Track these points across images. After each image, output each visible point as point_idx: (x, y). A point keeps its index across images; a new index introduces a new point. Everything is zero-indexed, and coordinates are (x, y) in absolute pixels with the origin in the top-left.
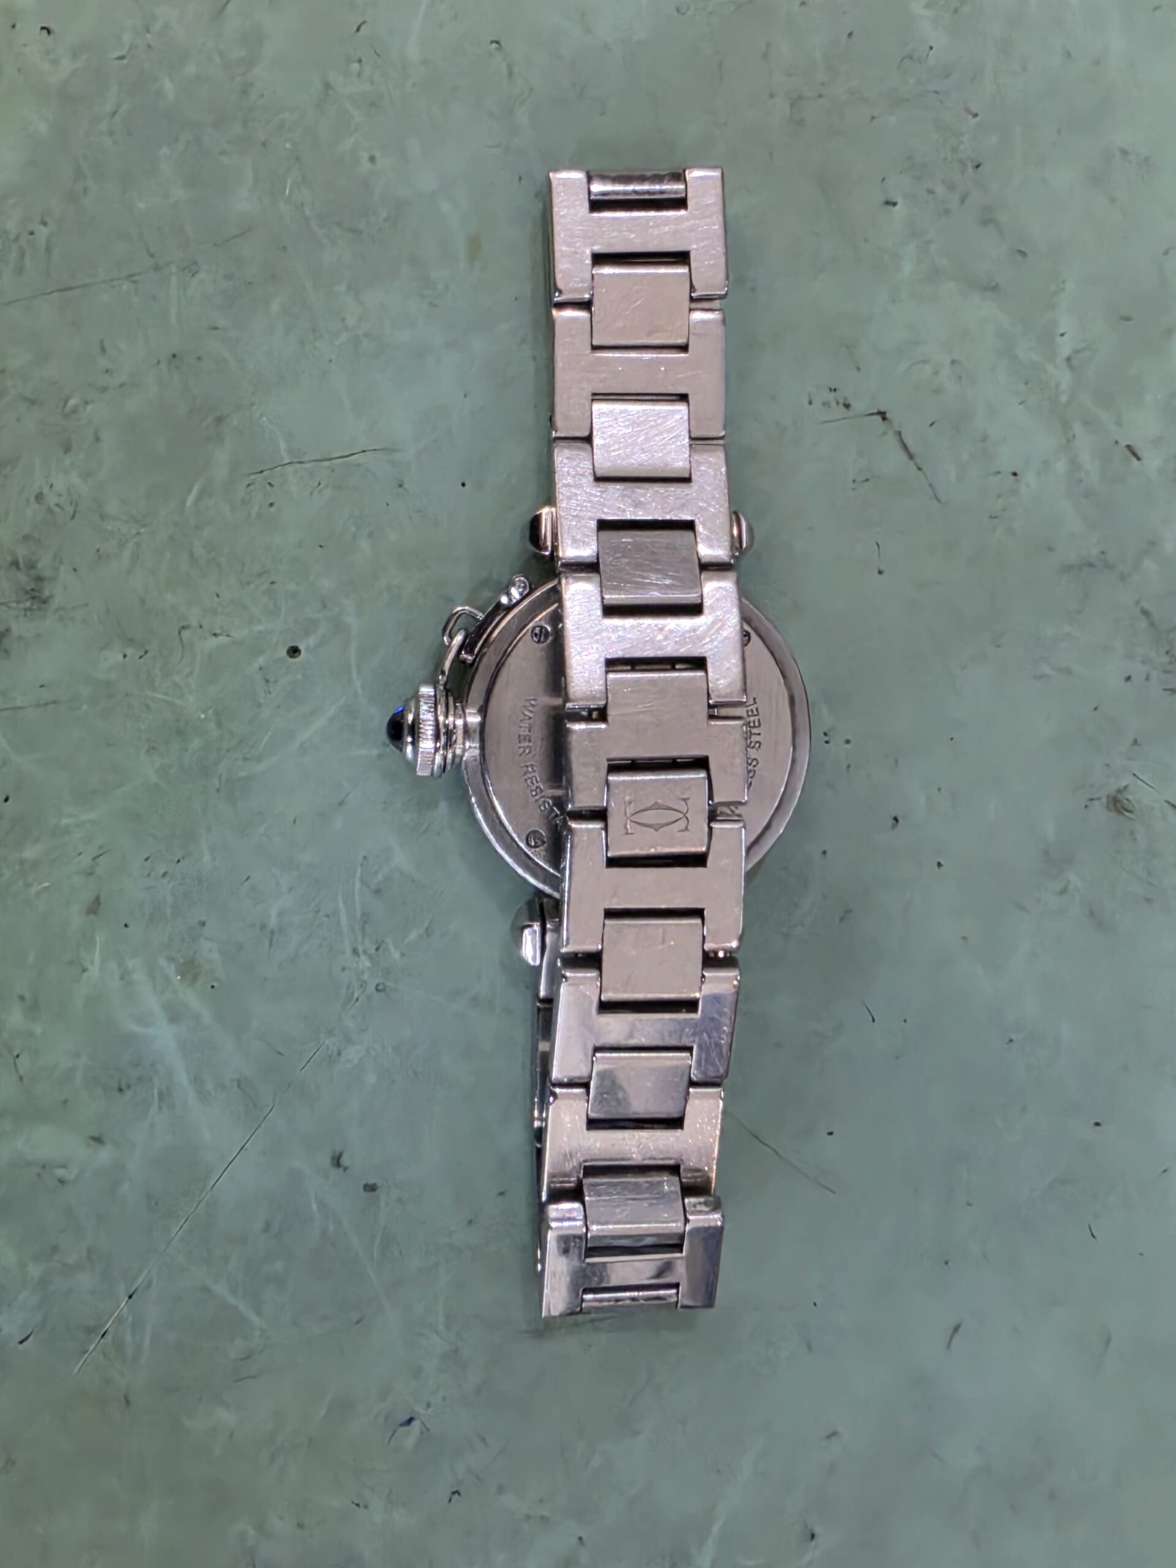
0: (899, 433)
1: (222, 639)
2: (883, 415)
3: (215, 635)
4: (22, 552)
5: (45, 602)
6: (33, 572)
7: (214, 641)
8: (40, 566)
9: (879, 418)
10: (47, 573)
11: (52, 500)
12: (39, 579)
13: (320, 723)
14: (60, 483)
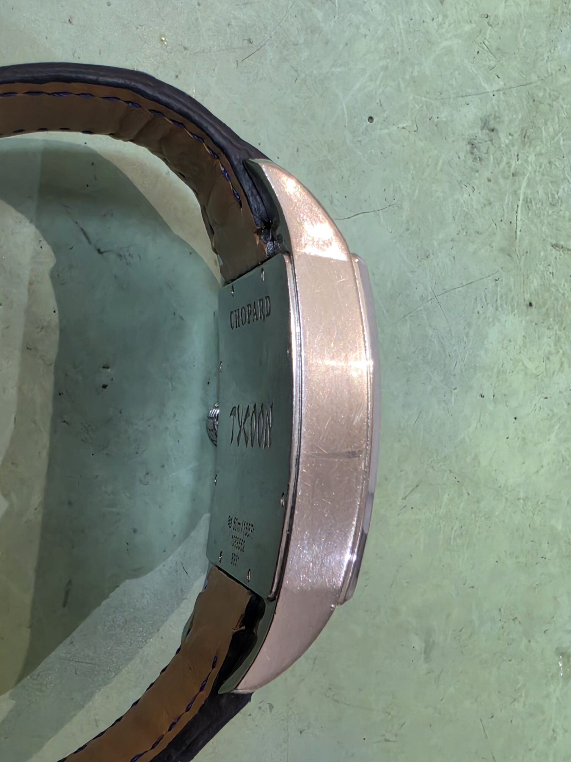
0: (90, 242)
1: (400, 126)
2: (99, 251)
3: (403, 128)
4: (478, 165)
5: (469, 143)
6: (474, 156)
7: (404, 125)
8: (471, 160)
9: (102, 250)
10: (469, 155)
11: (469, 189)
12: (472, 153)
13: (358, 85)
14: (466, 196)
